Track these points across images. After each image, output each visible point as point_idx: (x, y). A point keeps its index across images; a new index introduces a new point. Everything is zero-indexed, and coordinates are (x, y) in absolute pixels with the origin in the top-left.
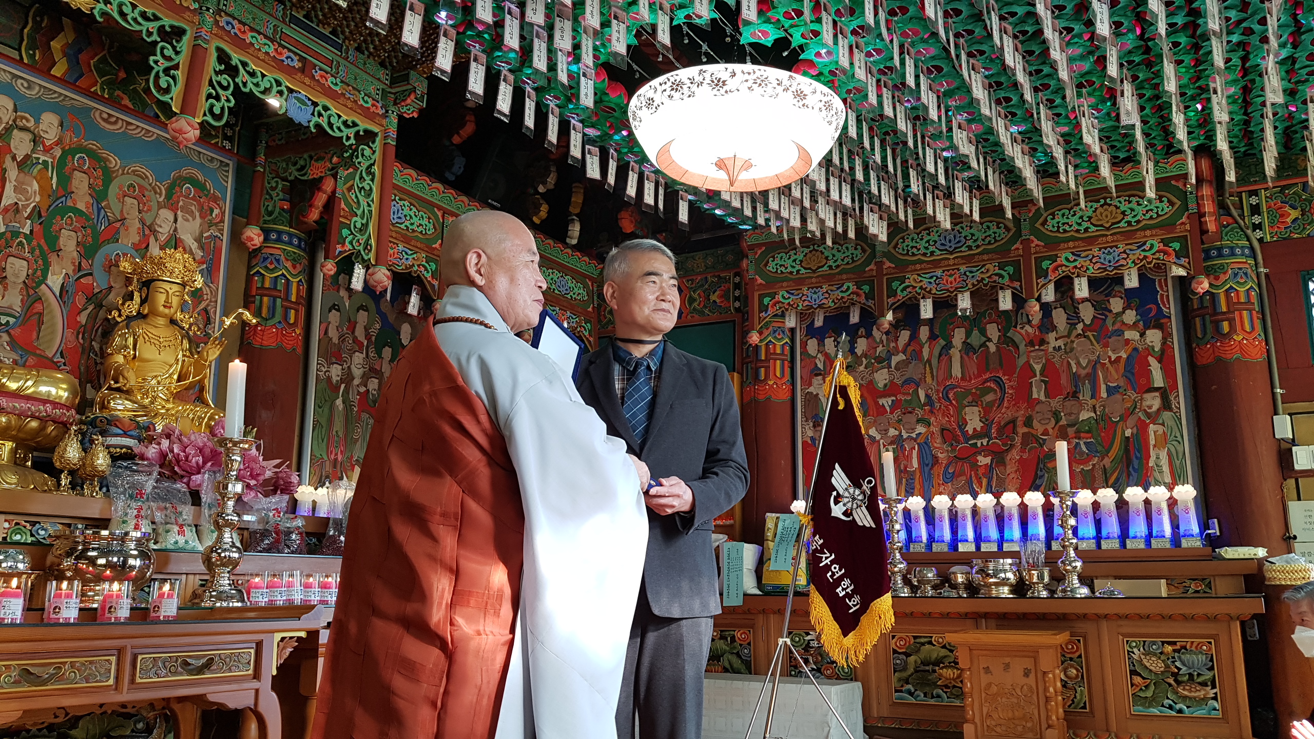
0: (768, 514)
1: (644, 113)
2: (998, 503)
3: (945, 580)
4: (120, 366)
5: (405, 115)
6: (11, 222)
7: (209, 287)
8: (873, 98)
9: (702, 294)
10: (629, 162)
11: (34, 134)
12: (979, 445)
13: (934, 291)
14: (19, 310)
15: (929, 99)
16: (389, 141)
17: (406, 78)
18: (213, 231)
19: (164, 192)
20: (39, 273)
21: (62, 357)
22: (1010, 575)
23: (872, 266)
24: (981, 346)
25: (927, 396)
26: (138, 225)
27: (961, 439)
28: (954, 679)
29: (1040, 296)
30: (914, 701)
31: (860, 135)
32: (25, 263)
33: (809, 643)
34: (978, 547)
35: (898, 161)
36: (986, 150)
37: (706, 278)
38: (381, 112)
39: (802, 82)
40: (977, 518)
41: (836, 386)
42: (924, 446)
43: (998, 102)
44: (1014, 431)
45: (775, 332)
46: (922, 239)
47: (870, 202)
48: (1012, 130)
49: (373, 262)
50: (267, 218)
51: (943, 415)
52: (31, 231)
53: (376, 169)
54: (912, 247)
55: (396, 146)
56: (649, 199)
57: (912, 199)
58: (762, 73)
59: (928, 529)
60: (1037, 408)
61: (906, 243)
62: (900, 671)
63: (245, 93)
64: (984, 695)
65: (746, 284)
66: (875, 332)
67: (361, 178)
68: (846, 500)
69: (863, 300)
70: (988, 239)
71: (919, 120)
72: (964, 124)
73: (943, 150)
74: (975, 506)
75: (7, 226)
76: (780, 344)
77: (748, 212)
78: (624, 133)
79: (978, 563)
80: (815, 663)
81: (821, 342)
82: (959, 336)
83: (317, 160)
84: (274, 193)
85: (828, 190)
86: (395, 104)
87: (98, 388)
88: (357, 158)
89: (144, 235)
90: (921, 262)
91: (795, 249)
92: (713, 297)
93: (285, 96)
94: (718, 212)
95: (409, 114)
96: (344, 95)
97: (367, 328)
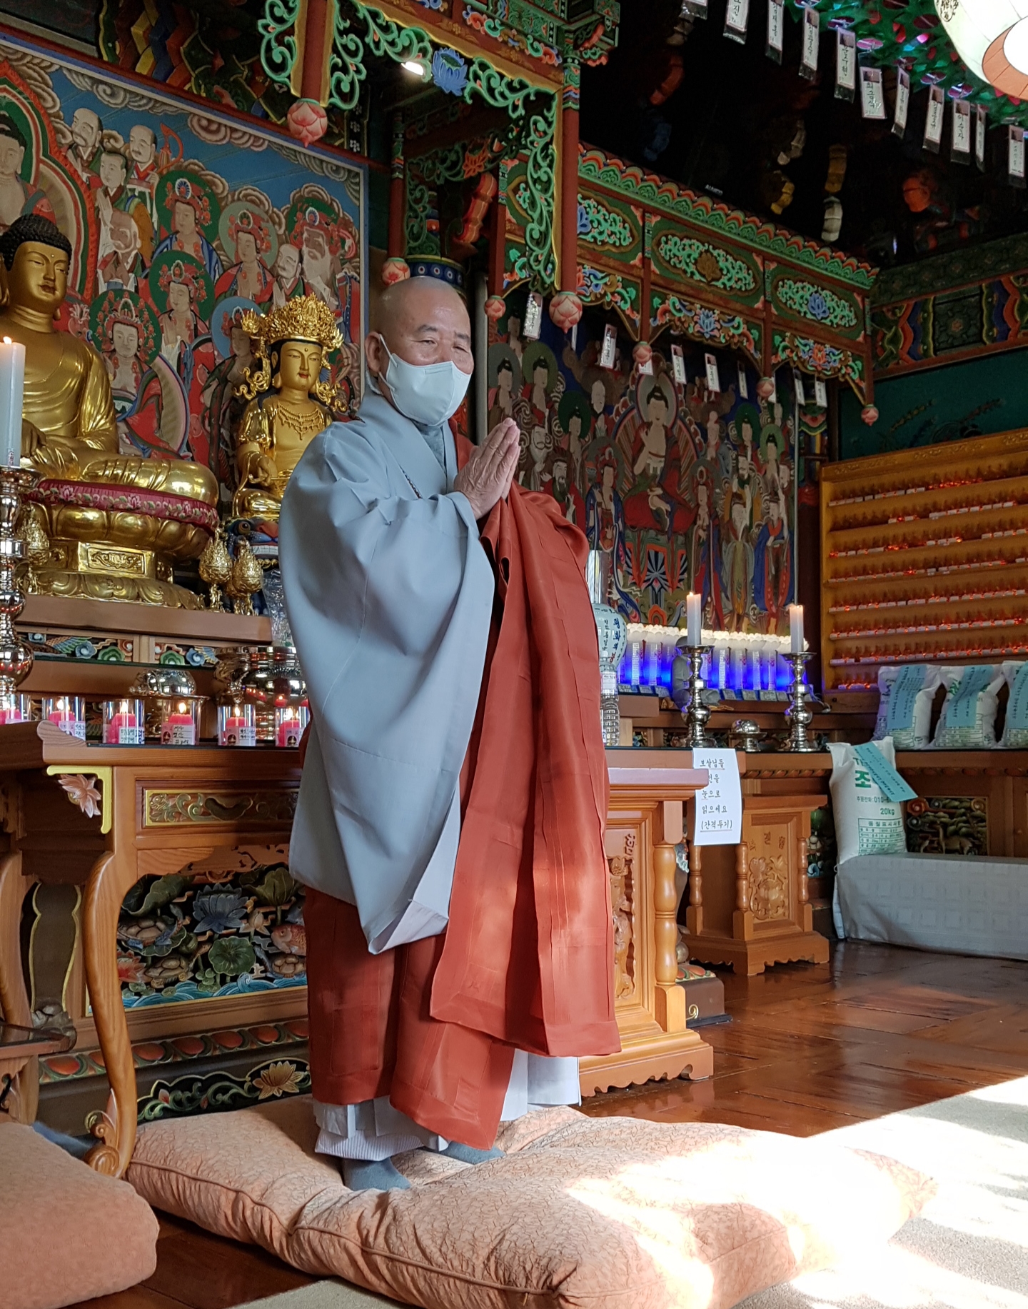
4: (256, 456)
5: (590, 63)
6: (112, 278)
7: (349, 347)
10: (928, 87)
11: (124, 156)
14: (134, 391)
16: (570, 104)
17: (589, 5)
18: (348, 271)
19: (283, 220)
20: (151, 342)
21: (189, 450)
26: (256, 269)
32: (134, 331)
38: (557, 62)
49: (557, 287)
50: (413, 244)
52: (136, 288)
53: (554, 149)
55: (580, 111)
56: (961, 143)
63: (380, 57)
67: (537, 166)
75: (109, 283)
78: (921, 39)
83: (472, 151)
84: (419, 208)
86: (576, 47)
87: (233, 487)
88: (528, 135)
89: (266, 282)
93: (429, 56)
95: (594, 61)
96: (505, 43)
97: (547, 392)
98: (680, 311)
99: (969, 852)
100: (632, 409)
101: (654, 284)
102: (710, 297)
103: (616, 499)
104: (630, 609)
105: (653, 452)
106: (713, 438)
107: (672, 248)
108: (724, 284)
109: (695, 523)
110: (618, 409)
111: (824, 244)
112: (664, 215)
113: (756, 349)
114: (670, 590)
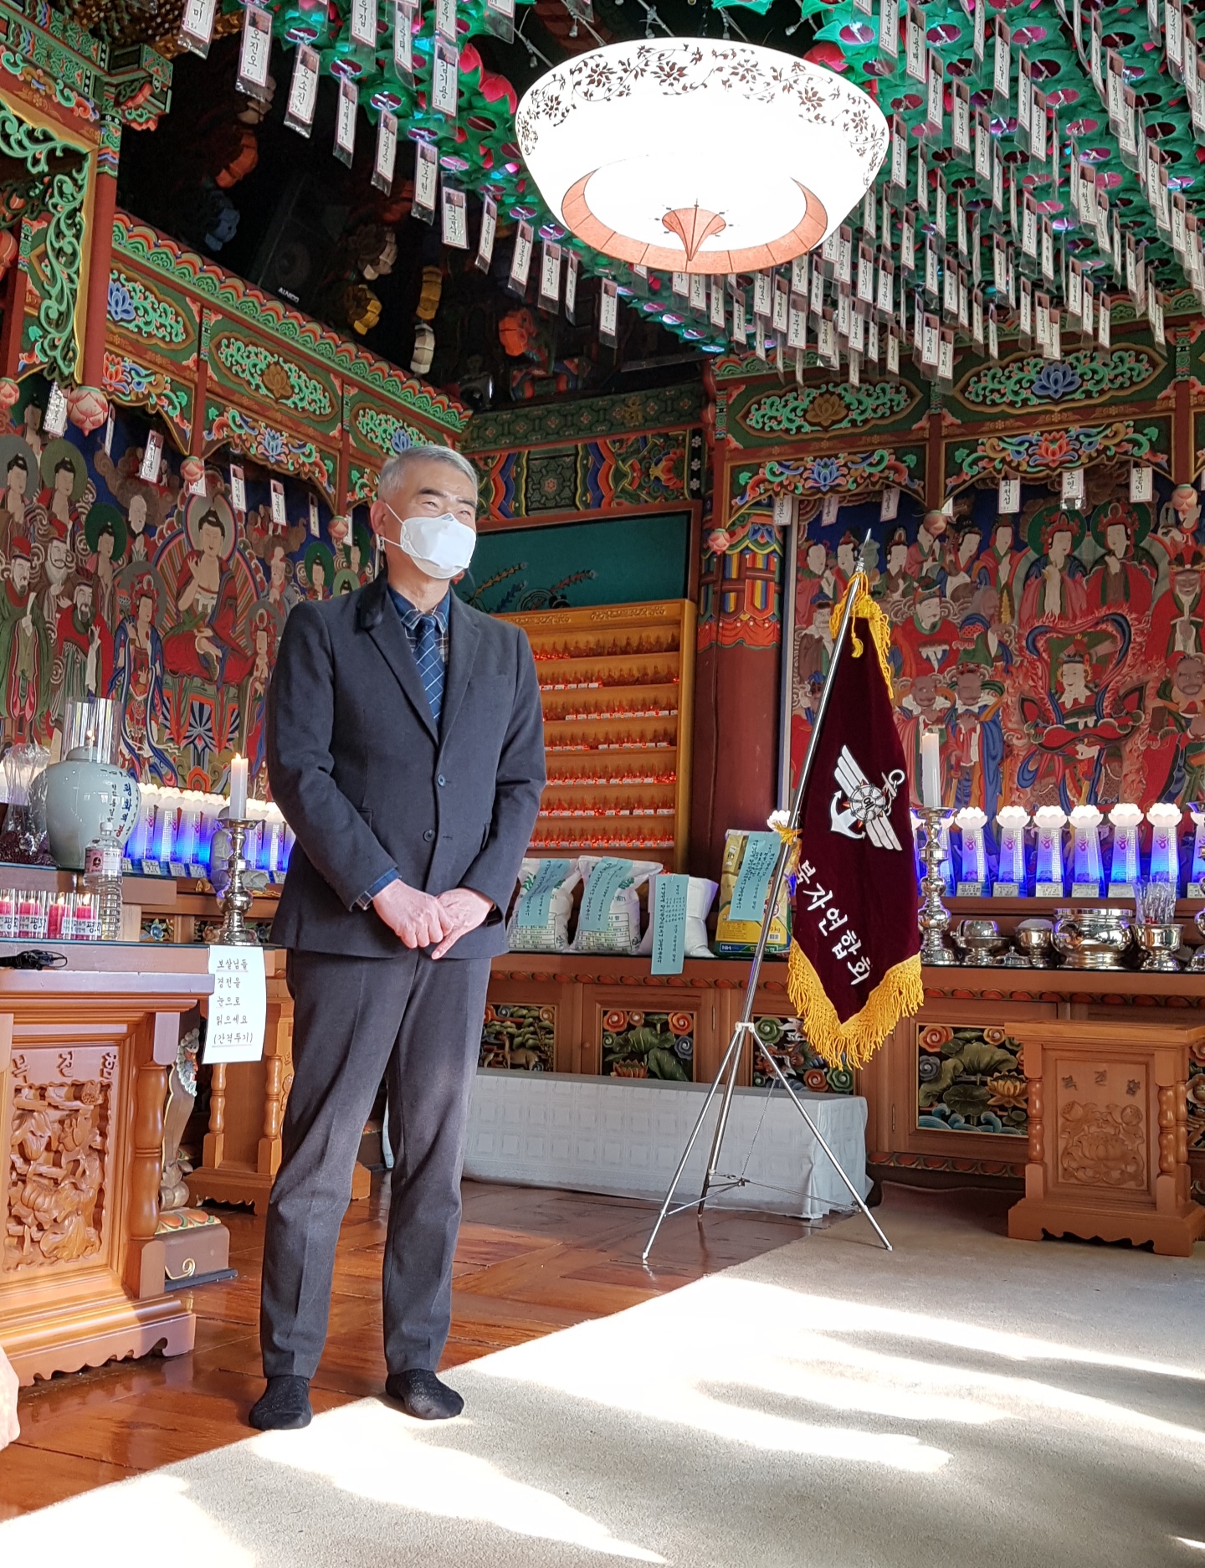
0: (730, 832)
1: (542, 125)
2: (1106, 821)
3: (1011, 941)
5: (134, 125)
8: (935, 114)
9: (638, 466)
10: (517, 222)
12: (1081, 726)
13: (1024, 467)
15: (1032, 119)
16: (106, 169)
17: (135, 59)
22: (1117, 935)
23: (924, 422)
24: (1096, 563)
25: (1001, 644)
27: (1053, 716)
28: (1015, 1097)
29: (1199, 478)
30: (949, 1129)
31: (911, 183)
33: (786, 1035)
34: (1068, 891)
35: (976, 234)
36: (1126, 220)
37: (645, 438)
38: (96, 117)
39: (817, 75)
40: (1069, 844)
41: (850, 619)
42: (991, 726)
43: (1151, 132)
44: (1140, 705)
45: (755, 532)
46: (1009, 378)
47: (926, 310)
48: (1170, 186)
49: (79, 381)
51: (1026, 677)
53: (83, 218)
54: (992, 391)
55: (119, 178)
56: (550, 289)
57: (998, 307)
58: (747, 55)
59: (988, 861)
60: (1181, 668)
61: (982, 385)
62: (930, 1082)
64: (1061, 1121)
65: (711, 449)
66: (923, 537)
67: (59, 234)
68: (856, 806)
69: (904, 479)
70: (1120, 379)
71: (1015, 160)
72: (1091, 171)
73: (1053, 218)
74: (1068, 824)
76: (763, 552)
77: (718, 318)
78: (510, 168)
79: (1065, 914)
80: (794, 1067)
81: (832, 551)
82: (1060, 545)
85: (854, 284)
86: (117, 104)
88: (52, 196)
90: (1005, 416)
91: (795, 390)
92: (657, 471)
94: (667, 319)
95: (141, 124)
96: (27, 83)
97: (72, 502)
98: (240, 427)
99: (535, 1066)
100: (181, 532)
101: (208, 390)
102: (278, 416)
103: (154, 637)
104: (164, 770)
105: (205, 586)
106: (278, 577)
107: (235, 353)
108: (295, 403)
109: (251, 674)
110: (162, 531)
111: (411, 374)
112: (228, 316)
113: (329, 483)
114: (216, 750)
